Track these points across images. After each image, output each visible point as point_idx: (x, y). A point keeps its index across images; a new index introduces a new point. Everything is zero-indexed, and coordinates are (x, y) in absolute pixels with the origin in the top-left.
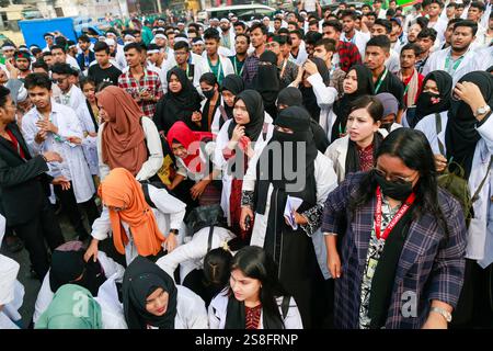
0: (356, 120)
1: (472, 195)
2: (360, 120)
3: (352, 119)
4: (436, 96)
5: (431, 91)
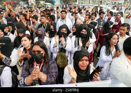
0: (24, 41)
1: (67, 56)
2: (25, 41)
3: (23, 41)
4: (53, 29)
5: (52, 28)
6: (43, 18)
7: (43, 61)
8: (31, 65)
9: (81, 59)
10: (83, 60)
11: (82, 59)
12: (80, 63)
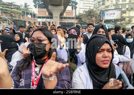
6: (60, 30)
8: (27, 64)
9: (99, 49)
10: (103, 50)
11: (101, 48)
12: (99, 56)
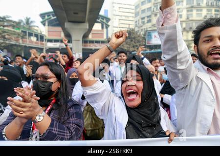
7: (53, 101)
